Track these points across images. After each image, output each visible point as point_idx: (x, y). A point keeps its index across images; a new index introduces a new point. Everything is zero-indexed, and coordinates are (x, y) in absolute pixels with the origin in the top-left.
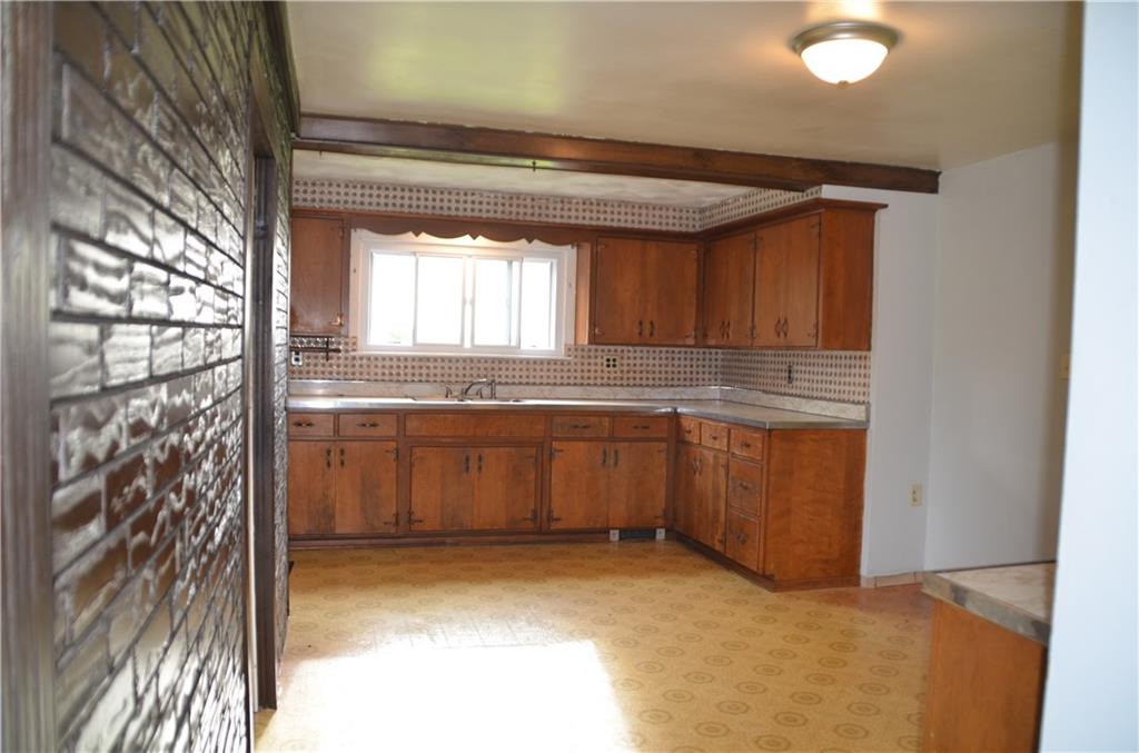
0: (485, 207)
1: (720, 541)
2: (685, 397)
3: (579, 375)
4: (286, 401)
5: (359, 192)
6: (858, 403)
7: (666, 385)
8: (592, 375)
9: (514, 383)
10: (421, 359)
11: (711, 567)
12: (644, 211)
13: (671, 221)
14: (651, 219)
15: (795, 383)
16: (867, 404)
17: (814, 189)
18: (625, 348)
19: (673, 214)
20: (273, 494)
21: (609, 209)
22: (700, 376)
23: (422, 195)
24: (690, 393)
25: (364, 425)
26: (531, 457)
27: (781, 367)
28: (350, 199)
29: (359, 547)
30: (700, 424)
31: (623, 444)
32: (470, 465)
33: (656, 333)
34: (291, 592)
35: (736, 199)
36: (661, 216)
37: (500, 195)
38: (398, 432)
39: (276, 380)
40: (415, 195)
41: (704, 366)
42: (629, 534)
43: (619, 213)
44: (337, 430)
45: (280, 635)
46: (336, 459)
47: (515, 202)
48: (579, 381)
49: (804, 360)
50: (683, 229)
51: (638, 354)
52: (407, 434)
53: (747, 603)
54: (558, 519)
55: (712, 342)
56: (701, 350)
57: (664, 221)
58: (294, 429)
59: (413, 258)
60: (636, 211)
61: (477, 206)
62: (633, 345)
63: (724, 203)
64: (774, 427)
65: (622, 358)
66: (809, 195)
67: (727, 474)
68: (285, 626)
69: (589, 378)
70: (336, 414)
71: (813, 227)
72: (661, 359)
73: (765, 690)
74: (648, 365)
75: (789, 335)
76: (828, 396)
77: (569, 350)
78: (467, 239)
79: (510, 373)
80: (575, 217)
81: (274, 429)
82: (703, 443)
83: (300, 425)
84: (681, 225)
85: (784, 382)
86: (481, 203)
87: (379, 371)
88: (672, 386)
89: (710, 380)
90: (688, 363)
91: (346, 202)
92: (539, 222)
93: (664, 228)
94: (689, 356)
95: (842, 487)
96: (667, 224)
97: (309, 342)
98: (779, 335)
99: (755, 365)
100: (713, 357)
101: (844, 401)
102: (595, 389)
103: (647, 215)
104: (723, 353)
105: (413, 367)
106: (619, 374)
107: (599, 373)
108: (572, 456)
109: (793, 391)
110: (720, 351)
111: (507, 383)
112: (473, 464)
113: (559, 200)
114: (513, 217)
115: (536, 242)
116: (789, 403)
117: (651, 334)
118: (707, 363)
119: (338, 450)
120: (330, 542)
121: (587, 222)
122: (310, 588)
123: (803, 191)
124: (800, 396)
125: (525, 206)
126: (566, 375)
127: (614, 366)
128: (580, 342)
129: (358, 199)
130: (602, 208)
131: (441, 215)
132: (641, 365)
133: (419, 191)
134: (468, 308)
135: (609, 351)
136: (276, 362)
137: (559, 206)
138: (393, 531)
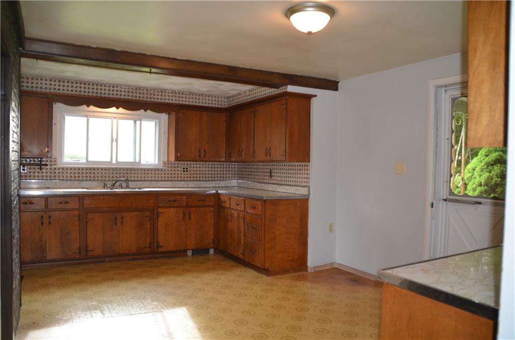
0: (123, 93)
1: (241, 253)
2: (221, 186)
3: (170, 176)
4: (18, 191)
5: (57, 83)
6: (304, 186)
7: (211, 180)
8: (176, 176)
9: (138, 180)
10: (90, 169)
11: (238, 266)
12: (201, 97)
13: (214, 102)
14: (204, 101)
15: (273, 178)
16: (308, 187)
17: (283, 88)
18: (192, 163)
19: (215, 99)
20: (11, 242)
21: (184, 96)
22: (227, 176)
23: (91, 86)
24: (222, 184)
25: (61, 203)
26: (148, 216)
27: (266, 170)
28: (53, 87)
29: (59, 266)
30: (230, 198)
31: (192, 209)
32: (117, 222)
33: (207, 155)
34: (22, 293)
35: (245, 92)
36: (209, 100)
37: (131, 88)
38: (79, 206)
39: (12, 180)
40: (87, 86)
41: (229, 171)
42: (196, 252)
43: (189, 98)
44: (46, 205)
45: (16, 320)
46: (46, 220)
47: (138, 91)
48: (170, 179)
49: (277, 167)
50: (220, 106)
51: (198, 166)
52: (85, 207)
53: (257, 283)
54: (163, 246)
55: (233, 159)
56: (228, 164)
57: (210, 102)
58: (22, 206)
59: (86, 118)
60: (197, 97)
61: (119, 93)
62: (196, 161)
63: (239, 94)
64: (267, 199)
65: (191, 167)
66: (281, 90)
67: (244, 222)
68: (19, 313)
69: (175, 177)
70: (46, 198)
71: (283, 105)
72: (209, 168)
73: (274, 326)
74: (203, 171)
75: (272, 154)
76: (290, 183)
77: (165, 164)
78: (114, 109)
79: (136, 175)
80: (168, 99)
81: (11, 207)
82: (231, 207)
83: (26, 204)
84: (218, 104)
85: (268, 178)
86: (121, 91)
87: (69, 175)
88: (214, 180)
89: (232, 177)
90: (222, 169)
91: (50, 88)
92: (150, 101)
93: (211, 105)
94: (222, 166)
95: (298, 226)
96: (212, 104)
97: (30, 161)
98: (267, 156)
99: (252, 170)
100: (234, 166)
101: (297, 186)
102: (178, 182)
103: (202, 99)
104: (238, 165)
105: (86, 173)
106: (189, 175)
107: (180, 175)
108: (169, 215)
109: (273, 182)
110: (236, 164)
111: (134, 181)
112: (119, 222)
113: (160, 91)
114: (137, 98)
115: (149, 111)
116: (270, 187)
117: (205, 156)
118: (230, 169)
119: (47, 217)
120: (45, 264)
121: (174, 102)
122: (33, 290)
123: (278, 88)
124: (276, 184)
125: (143, 94)
126: (163, 176)
127: (187, 171)
128: (170, 160)
129: (57, 87)
130: (181, 95)
131: (101, 97)
132: (200, 171)
133: (89, 84)
134: (114, 143)
135: (184, 164)
136: (12, 169)
137: (160, 94)
138: (78, 256)
